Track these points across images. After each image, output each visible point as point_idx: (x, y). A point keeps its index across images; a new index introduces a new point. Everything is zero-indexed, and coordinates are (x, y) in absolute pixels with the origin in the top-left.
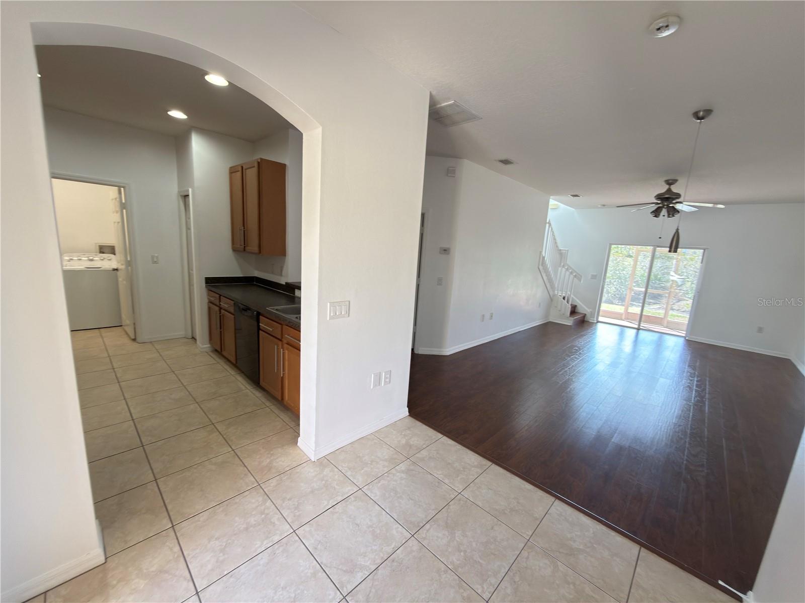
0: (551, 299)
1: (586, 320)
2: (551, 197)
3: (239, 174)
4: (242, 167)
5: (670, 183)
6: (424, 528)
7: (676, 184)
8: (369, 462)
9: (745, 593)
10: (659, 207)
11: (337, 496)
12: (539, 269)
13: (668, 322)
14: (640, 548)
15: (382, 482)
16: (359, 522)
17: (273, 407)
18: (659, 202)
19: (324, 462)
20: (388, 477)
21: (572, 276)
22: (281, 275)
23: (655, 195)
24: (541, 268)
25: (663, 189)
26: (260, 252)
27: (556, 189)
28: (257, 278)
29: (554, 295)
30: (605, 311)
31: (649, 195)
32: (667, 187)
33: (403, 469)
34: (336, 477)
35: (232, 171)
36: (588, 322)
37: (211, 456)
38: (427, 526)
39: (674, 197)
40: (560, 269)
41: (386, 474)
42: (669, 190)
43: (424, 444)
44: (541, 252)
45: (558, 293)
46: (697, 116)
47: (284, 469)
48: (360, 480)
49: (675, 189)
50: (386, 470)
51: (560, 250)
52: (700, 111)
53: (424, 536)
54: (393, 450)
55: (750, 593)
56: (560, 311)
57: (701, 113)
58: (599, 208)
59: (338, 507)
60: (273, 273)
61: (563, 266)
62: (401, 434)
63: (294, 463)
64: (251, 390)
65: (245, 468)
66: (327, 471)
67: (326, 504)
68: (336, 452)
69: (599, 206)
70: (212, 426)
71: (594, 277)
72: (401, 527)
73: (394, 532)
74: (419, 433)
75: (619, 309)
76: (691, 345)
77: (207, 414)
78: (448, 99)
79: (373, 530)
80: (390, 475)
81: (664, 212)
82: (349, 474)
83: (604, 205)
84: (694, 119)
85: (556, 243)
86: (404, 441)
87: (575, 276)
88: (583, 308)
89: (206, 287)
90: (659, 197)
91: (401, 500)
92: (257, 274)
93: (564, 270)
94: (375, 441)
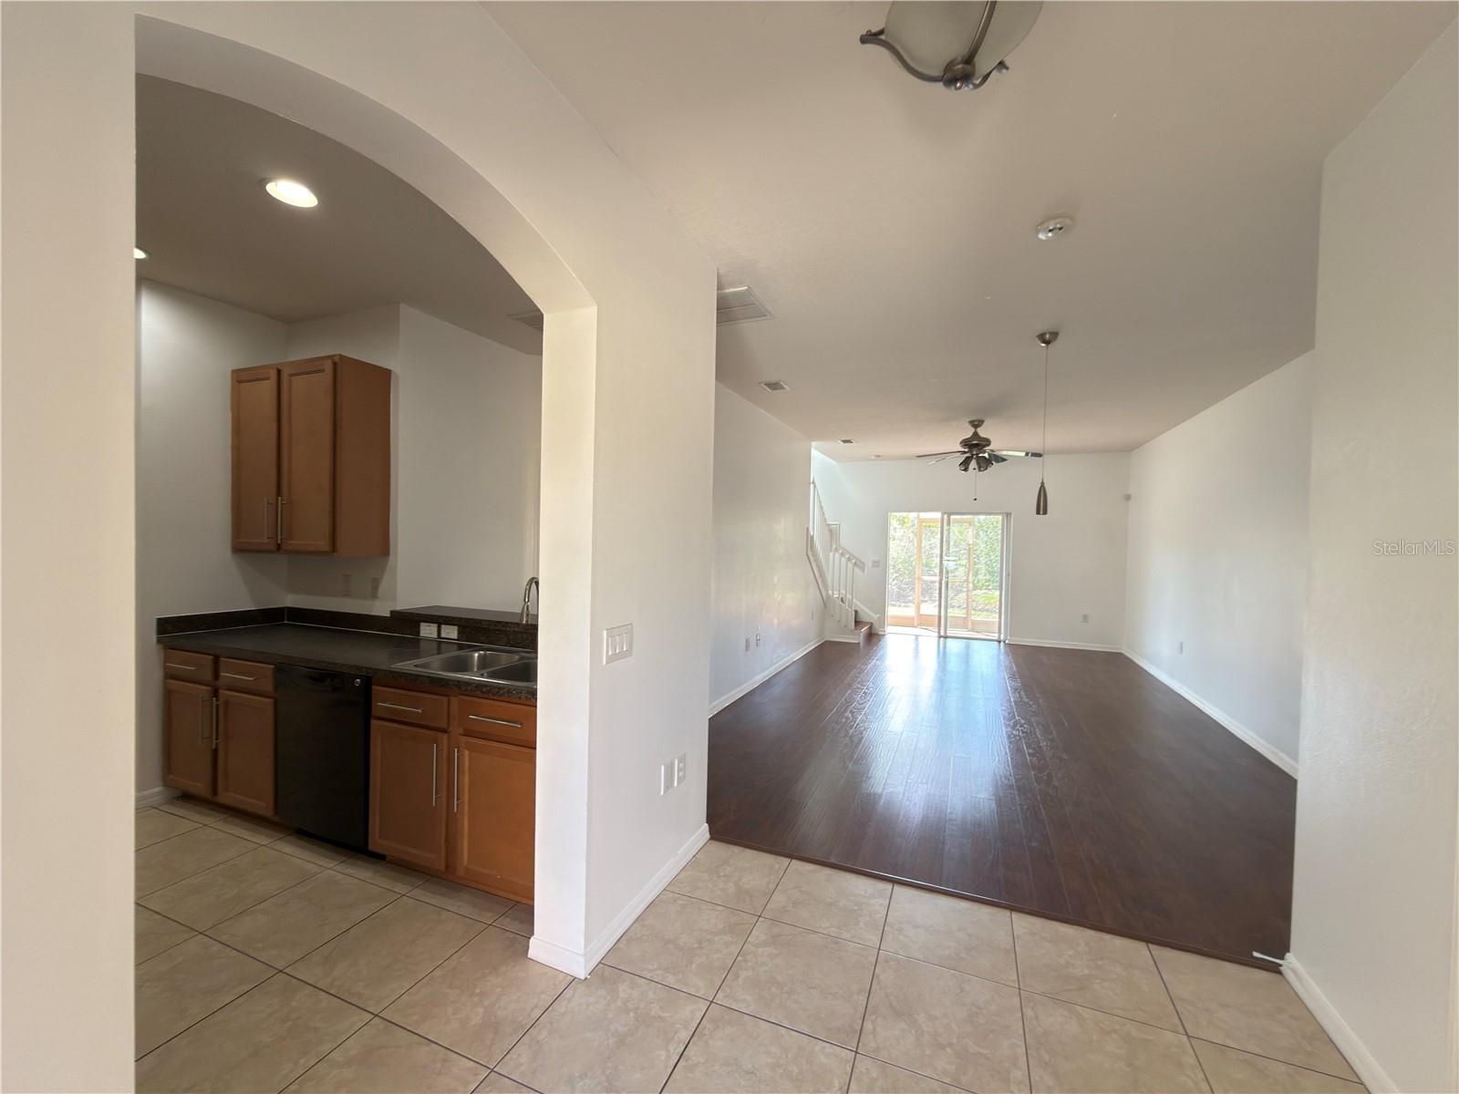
0: (826, 603)
1: (873, 632)
2: (813, 443)
3: (268, 387)
4: (279, 372)
5: (976, 424)
6: (864, 1031)
7: (983, 426)
8: (696, 946)
9: (1282, 958)
10: (967, 458)
11: (676, 1033)
12: (807, 555)
13: (973, 623)
14: (1148, 947)
15: (743, 974)
16: (750, 1066)
17: (417, 893)
18: (966, 450)
19: (608, 971)
20: (746, 961)
21: (850, 565)
22: (374, 595)
23: (960, 440)
24: (810, 553)
25: (968, 433)
26: (334, 548)
27: (818, 431)
28: (291, 610)
29: (828, 597)
30: (893, 617)
31: (951, 440)
32: (973, 430)
33: (763, 937)
34: (651, 994)
35: (241, 378)
36: (877, 634)
37: (326, 1047)
38: (868, 1026)
39: (984, 443)
40: (831, 554)
41: (739, 958)
42: (976, 434)
43: (769, 882)
44: (808, 529)
45: (833, 594)
46: (1042, 337)
47: (529, 1016)
48: (700, 986)
49: (982, 432)
50: (735, 949)
51: (829, 525)
52: (1046, 334)
53: (873, 1045)
54: (723, 908)
55: (1288, 955)
56: (839, 621)
57: (1047, 336)
58: (873, 460)
59: (692, 1053)
60: (347, 594)
61: (836, 550)
62: (719, 877)
63: (543, 996)
64: (337, 868)
65: (434, 1045)
66: (623, 989)
67: (664, 1057)
68: (620, 945)
69: (873, 457)
70: (281, 976)
71: (876, 564)
72: (828, 1045)
73: (823, 1059)
74: (747, 865)
75: (910, 611)
76: (1015, 650)
77: (250, 952)
78: (741, 284)
79: (785, 1070)
80: (749, 957)
81: (973, 464)
82: (671, 980)
83: (878, 456)
84: (1039, 342)
85: (824, 514)
86: (731, 888)
87: (855, 564)
88: (868, 614)
89: (159, 641)
90: (965, 443)
91: (796, 996)
92: (290, 600)
93: (837, 555)
94: (680, 902)
